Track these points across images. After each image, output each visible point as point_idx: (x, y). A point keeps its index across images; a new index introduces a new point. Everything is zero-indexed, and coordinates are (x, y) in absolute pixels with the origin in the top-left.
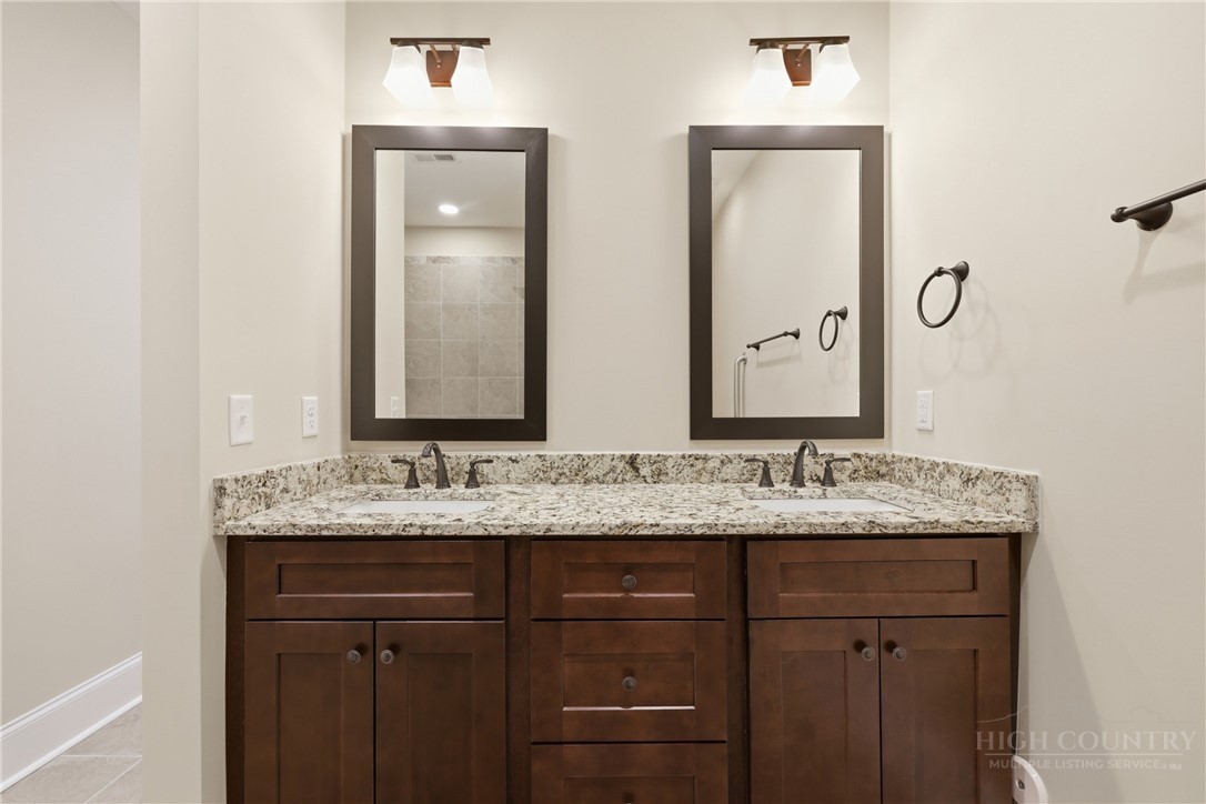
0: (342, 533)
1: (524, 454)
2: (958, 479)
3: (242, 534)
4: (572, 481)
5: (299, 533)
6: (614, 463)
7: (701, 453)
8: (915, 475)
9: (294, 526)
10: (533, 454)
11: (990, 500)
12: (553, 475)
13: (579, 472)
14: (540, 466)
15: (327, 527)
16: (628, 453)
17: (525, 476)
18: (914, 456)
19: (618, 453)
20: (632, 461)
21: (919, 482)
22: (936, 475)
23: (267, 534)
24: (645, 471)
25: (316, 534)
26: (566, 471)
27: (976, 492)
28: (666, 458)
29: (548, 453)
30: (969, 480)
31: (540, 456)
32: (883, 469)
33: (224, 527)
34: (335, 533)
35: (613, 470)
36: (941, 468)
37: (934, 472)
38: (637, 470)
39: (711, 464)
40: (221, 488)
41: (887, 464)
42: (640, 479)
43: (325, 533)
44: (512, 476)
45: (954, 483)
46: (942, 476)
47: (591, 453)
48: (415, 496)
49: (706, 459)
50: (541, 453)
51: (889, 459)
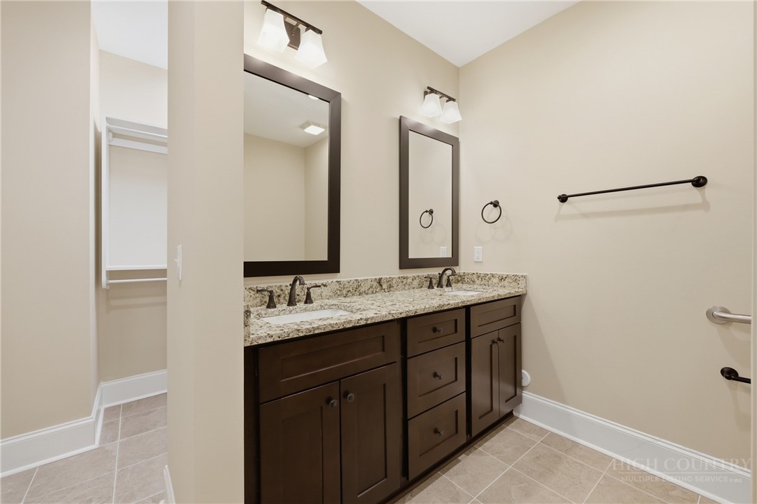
0: (327, 330)
1: (330, 281)
2: (497, 279)
3: (264, 342)
4: (353, 295)
5: (301, 335)
6: (372, 283)
7: (405, 275)
8: (476, 280)
9: (298, 330)
10: (335, 280)
11: (511, 285)
12: (345, 292)
13: (356, 289)
14: (338, 287)
15: (318, 328)
16: (378, 277)
17: (330, 294)
18: (475, 272)
19: (374, 278)
20: (379, 282)
21: (478, 282)
22: (487, 278)
23: (281, 339)
24: (385, 286)
25: (311, 333)
26: (351, 289)
27: (506, 283)
28: (393, 279)
29: (342, 280)
30: (502, 279)
31: (338, 282)
32: (459, 279)
33: (250, 340)
34: (323, 331)
35: (371, 287)
36: (489, 276)
37: (485, 279)
38: (381, 286)
39: (410, 280)
40: (247, 311)
41: (461, 276)
42: (383, 291)
43: (317, 332)
44: (324, 294)
45: (496, 280)
46: (489, 278)
47: (362, 278)
48: (283, 312)
49: (407, 278)
50: (338, 280)
51: (461, 274)
